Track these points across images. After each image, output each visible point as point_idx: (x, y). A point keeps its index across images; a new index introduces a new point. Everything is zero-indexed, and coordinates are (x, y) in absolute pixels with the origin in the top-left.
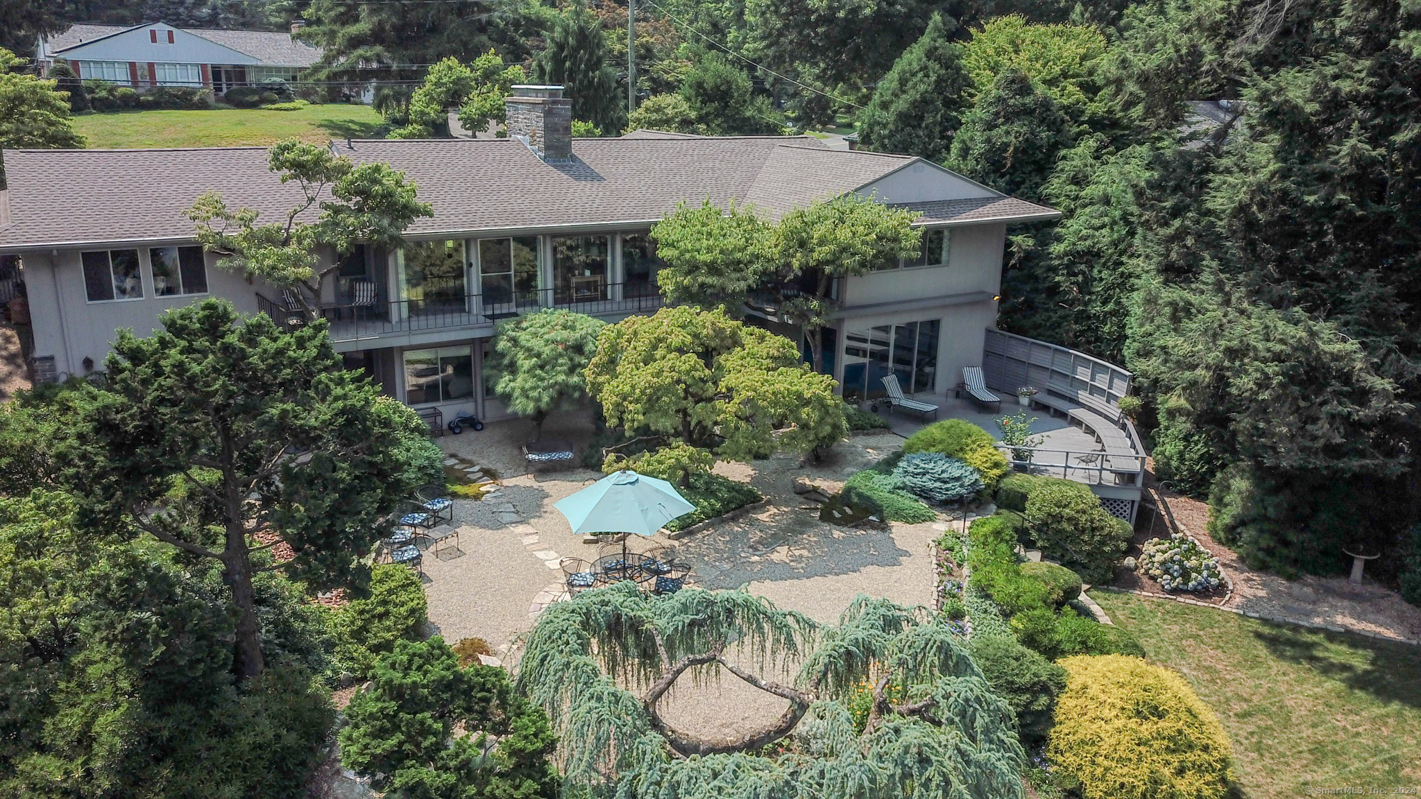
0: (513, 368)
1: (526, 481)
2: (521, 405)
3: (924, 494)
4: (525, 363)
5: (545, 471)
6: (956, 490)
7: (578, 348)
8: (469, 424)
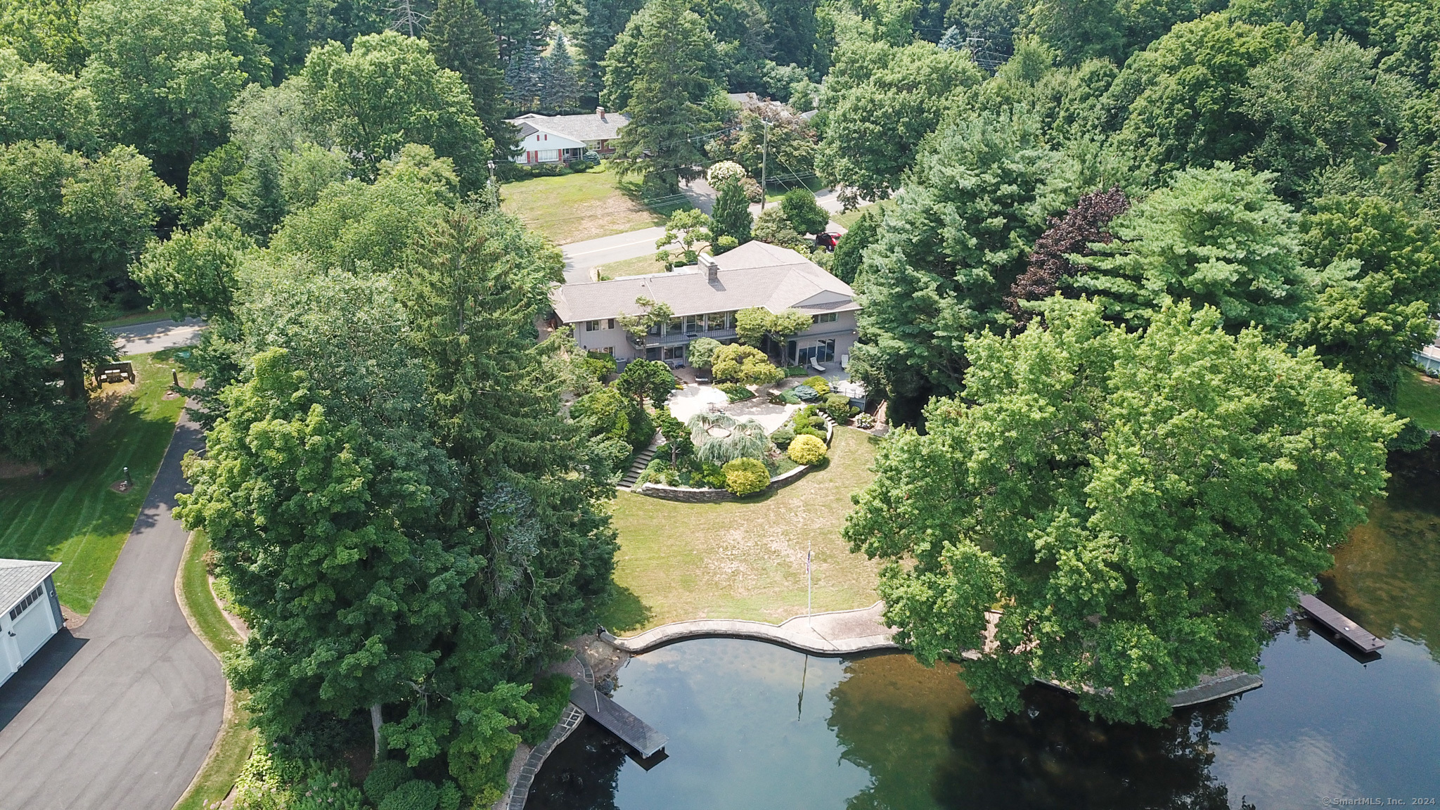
0: (693, 355)
1: (696, 385)
2: (695, 365)
3: (800, 397)
4: (697, 354)
5: (700, 383)
6: (808, 396)
7: (711, 350)
8: (682, 366)
